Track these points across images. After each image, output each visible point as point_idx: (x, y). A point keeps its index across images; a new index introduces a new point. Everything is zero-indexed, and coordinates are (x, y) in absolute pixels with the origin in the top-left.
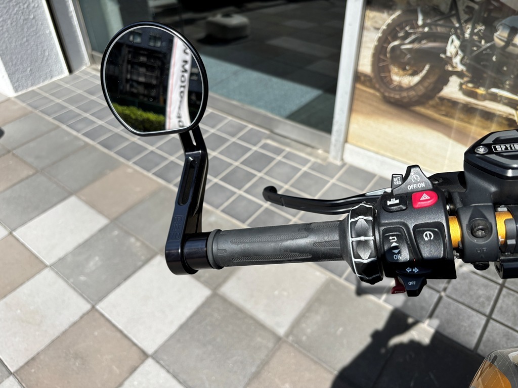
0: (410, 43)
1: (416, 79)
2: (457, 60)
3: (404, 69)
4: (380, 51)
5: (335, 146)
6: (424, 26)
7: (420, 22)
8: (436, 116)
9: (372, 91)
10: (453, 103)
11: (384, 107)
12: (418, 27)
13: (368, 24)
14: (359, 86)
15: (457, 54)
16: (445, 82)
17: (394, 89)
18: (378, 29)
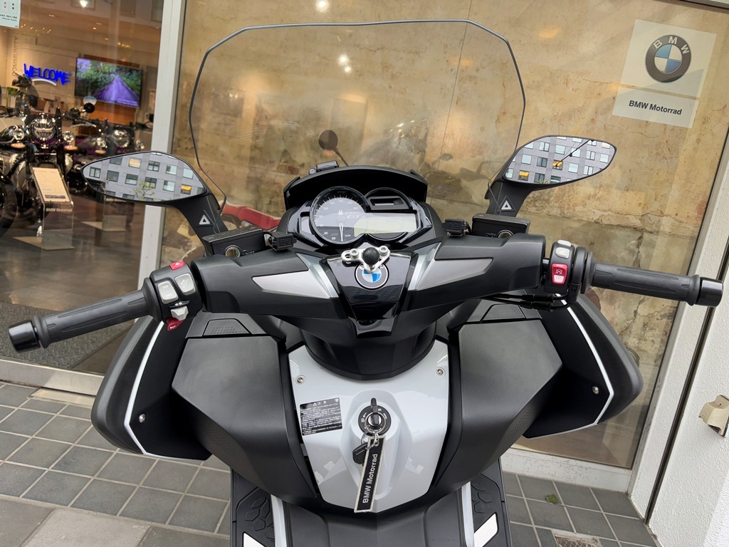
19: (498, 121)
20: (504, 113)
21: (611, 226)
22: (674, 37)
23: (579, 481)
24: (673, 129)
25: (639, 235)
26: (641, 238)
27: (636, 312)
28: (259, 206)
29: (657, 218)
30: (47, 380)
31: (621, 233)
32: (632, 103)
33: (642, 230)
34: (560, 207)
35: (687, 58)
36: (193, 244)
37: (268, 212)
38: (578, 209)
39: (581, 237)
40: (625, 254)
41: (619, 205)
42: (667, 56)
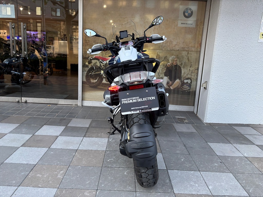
0: (93, 73)
1: (96, 80)
2: (104, 75)
3: (93, 79)
4: (87, 76)
5: (80, 101)
6: (96, 69)
7: (95, 69)
8: (103, 88)
9: (87, 85)
10: (105, 84)
11: (90, 88)
12: (95, 70)
13: (83, 70)
14: (83, 85)
15: (103, 74)
16: (103, 80)
17: (92, 84)
18: (86, 71)
19: (154, 30)
20: (155, 29)
21: (181, 51)
22: (189, 8)
23: (183, 110)
24: (191, 28)
25: (188, 52)
26: (188, 53)
27: (189, 69)
28: (103, 56)
29: (191, 48)
30: (58, 102)
31: (184, 52)
32: (182, 23)
33: (188, 51)
34: (170, 48)
35: (192, 12)
36: (90, 66)
37: (105, 57)
38: (174, 48)
39: (175, 54)
40: (185, 57)
41: (182, 46)
42: (188, 13)
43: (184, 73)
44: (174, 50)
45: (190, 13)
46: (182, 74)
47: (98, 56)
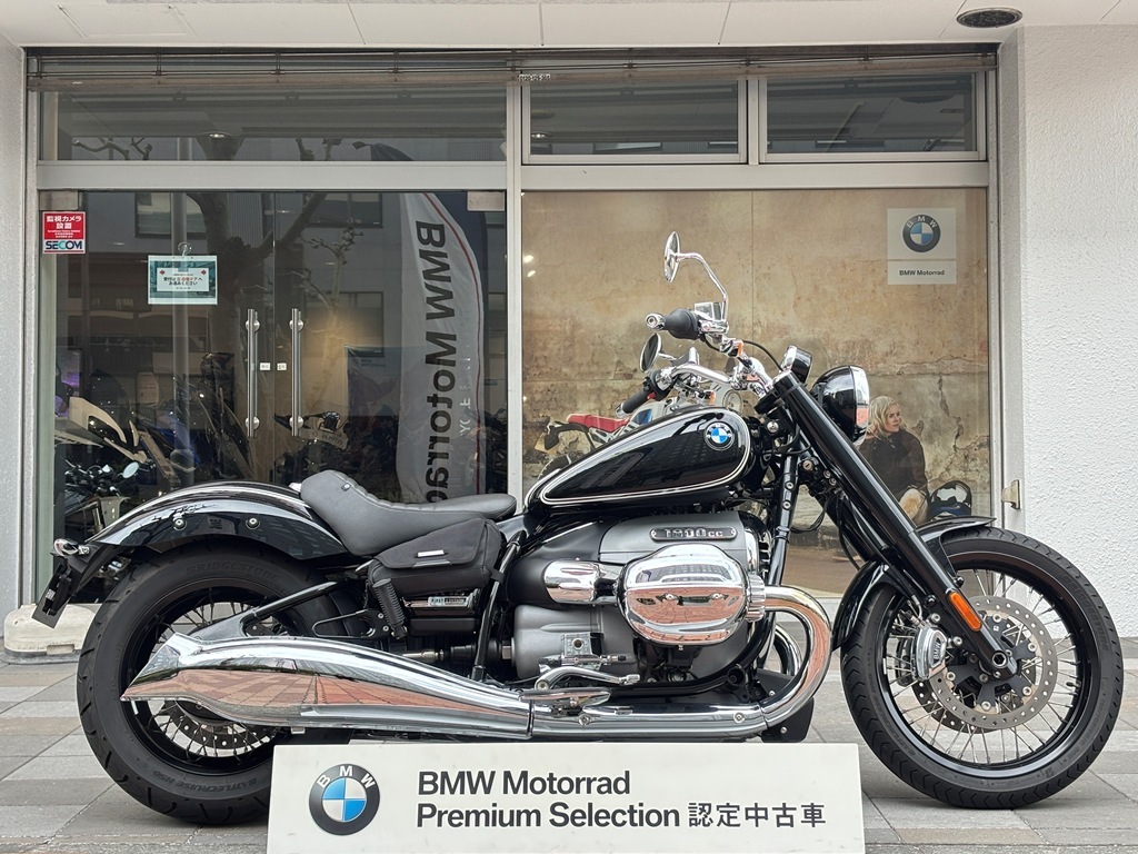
19: (795, 305)
20: (799, 298)
21: (912, 375)
22: (921, 216)
24: (941, 287)
25: (938, 379)
26: (941, 381)
27: (955, 447)
29: (950, 362)
31: (922, 380)
32: (901, 273)
33: (940, 374)
35: (937, 230)
36: (550, 457)
37: (611, 416)
38: (880, 365)
39: (889, 389)
40: (931, 398)
41: (914, 357)
42: (920, 232)
43: (936, 463)
44: (884, 376)
45: (927, 235)
46: (927, 469)
47: (583, 415)
